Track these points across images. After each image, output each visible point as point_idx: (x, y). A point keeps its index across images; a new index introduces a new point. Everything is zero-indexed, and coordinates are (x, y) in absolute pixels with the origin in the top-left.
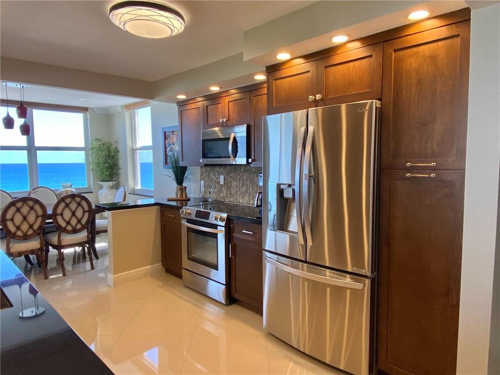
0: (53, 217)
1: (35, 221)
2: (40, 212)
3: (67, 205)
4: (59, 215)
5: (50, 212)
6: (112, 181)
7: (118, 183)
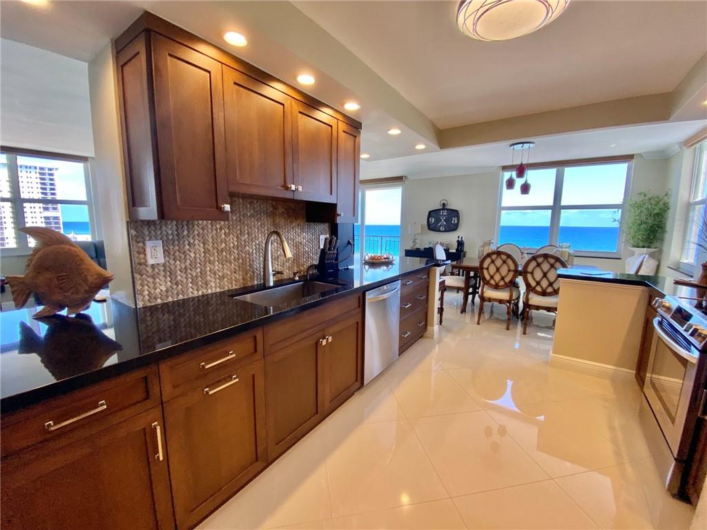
0: (523, 274)
1: (507, 275)
2: (512, 267)
3: (539, 265)
4: (530, 273)
5: (520, 268)
6: (649, 247)
7: (661, 251)
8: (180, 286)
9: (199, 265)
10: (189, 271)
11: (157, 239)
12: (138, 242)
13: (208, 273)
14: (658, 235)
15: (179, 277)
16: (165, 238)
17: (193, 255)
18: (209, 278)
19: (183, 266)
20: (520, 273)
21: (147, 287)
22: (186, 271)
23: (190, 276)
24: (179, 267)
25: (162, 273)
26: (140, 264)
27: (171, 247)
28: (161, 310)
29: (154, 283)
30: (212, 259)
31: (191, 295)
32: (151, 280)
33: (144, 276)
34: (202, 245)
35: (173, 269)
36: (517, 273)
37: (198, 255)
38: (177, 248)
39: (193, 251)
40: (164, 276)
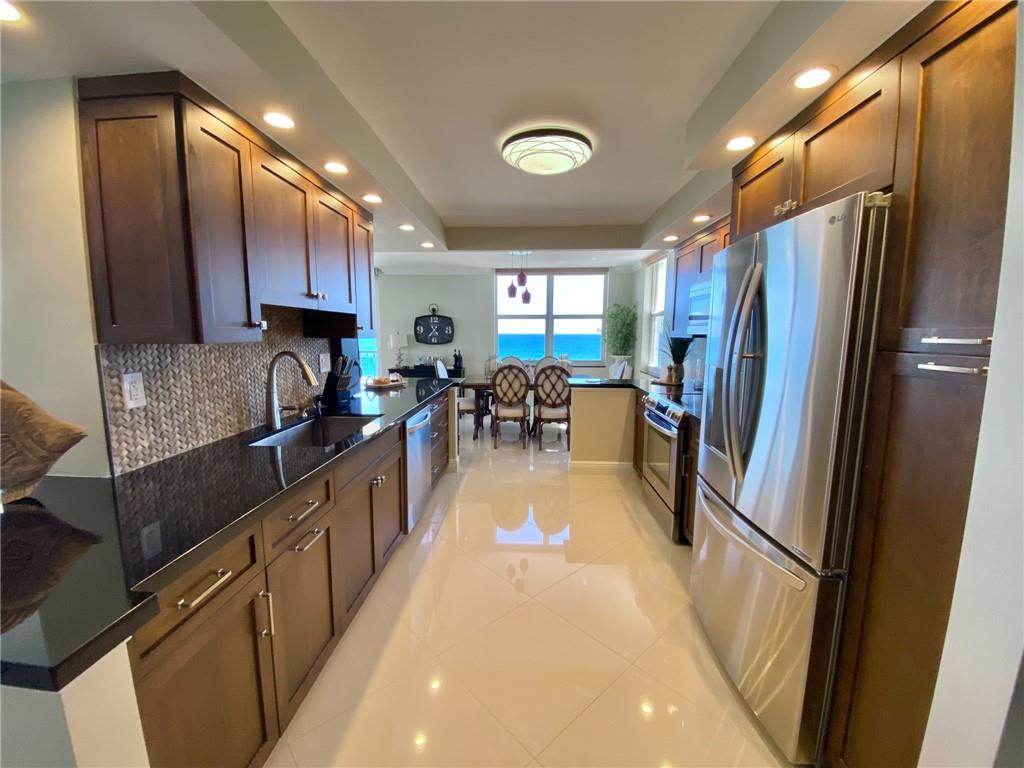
1: (519, 389)
2: (524, 382)
3: (547, 378)
4: (540, 386)
6: (625, 355)
7: (633, 358)
8: (166, 440)
9: (186, 406)
10: (175, 416)
11: (135, 371)
12: (112, 377)
13: (199, 417)
14: (631, 343)
15: (164, 426)
16: (144, 369)
17: (179, 392)
18: (199, 424)
19: (168, 409)
20: (532, 387)
21: (125, 445)
22: (173, 415)
23: (176, 423)
24: (163, 411)
25: (144, 422)
26: (115, 410)
27: (153, 382)
28: (144, 478)
29: (134, 437)
30: (201, 395)
31: (179, 451)
32: (129, 433)
33: (121, 428)
34: (189, 377)
35: (156, 413)
36: (529, 387)
37: (185, 392)
38: (160, 382)
39: (179, 385)
40: (146, 425)
